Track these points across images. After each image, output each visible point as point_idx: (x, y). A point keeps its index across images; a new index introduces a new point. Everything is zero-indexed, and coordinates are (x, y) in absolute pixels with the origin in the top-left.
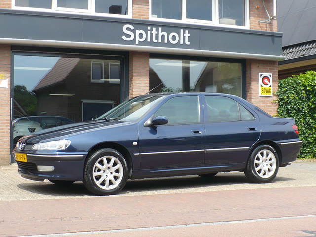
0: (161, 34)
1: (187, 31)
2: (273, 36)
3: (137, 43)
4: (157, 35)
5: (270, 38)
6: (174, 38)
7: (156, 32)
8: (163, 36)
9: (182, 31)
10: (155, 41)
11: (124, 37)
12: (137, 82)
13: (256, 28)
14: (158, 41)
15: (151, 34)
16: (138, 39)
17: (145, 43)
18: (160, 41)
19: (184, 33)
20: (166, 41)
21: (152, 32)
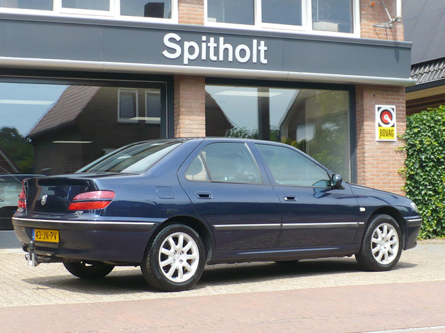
0: (222, 47)
1: (262, 43)
2: (396, 47)
3: (186, 62)
4: (217, 50)
5: (392, 51)
6: (243, 53)
7: (216, 45)
8: (226, 50)
9: (255, 42)
10: (213, 58)
11: (166, 53)
12: (187, 122)
13: (371, 36)
14: (218, 58)
15: (208, 48)
16: (187, 56)
17: (198, 61)
18: (221, 58)
19: (259, 45)
20: (230, 59)
21: (209, 45)
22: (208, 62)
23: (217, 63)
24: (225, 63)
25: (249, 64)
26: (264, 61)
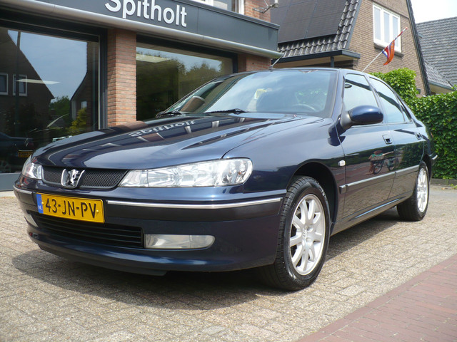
0: (154, 7)
1: (184, 9)
2: (271, 28)
3: (124, 16)
4: (149, 8)
5: (267, 29)
6: (169, 15)
7: (148, 5)
8: (157, 10)
9: (178, 7)
10: (146, 16)
11: (108, 5)
12: (122, 73)
14: (150, 17)
15: (142, 6)
16: (125, 11)
17: (134, 17)
18: (152, 18)
19: (181, 10)
20: (160, 19)
21: (143, 4)
22: (142, 18)
23: (149, 21)
24: (155, 21)
25: (173, 25)
26: (184, 25)
